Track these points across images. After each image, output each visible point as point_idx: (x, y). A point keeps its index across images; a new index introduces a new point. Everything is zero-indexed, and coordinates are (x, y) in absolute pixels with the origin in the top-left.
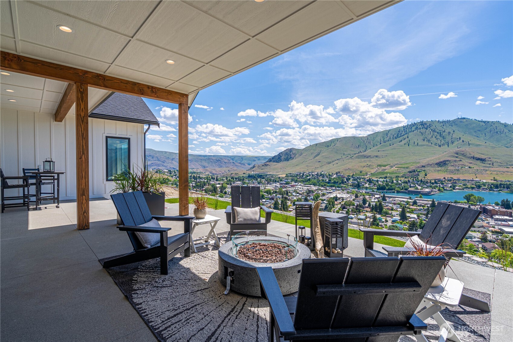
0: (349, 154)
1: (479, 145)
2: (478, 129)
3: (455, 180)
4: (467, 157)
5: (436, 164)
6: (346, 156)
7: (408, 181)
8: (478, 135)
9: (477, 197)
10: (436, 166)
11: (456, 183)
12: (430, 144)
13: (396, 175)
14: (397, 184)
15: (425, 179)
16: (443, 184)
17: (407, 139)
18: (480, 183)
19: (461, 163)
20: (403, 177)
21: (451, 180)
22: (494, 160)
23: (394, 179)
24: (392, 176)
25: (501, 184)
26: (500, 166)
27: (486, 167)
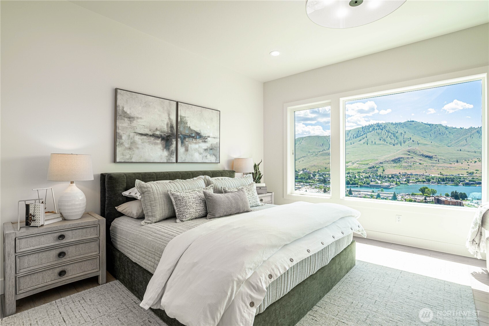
0: (314, 152)
1: (427, 144)
2: (424, 131)
3: (408, 174)
4: (418, 155)
5: (392, 161)
6: (311, 154)
7: (369, 176)
8: (425, 136)
9: (430, 190)
10: (392, 163)
11: (409, 177)
12: (386, 143)
13: (358, 171)
14: (360, 179)
15: (383, 174)
16: (399, 178)
17: (366, 138)
18: (429, 177)
19: (413, 160)
20: (364, 173)
21: (405, 175)
22: (440, 157)
23: (356, 175)
24: (355, 172)
25: (446, 178)
26: (445, 162)
27: (433, 163)
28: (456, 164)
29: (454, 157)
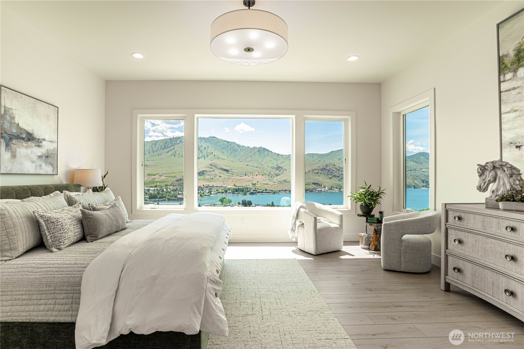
1: (224, 159)
2: (223, 147)
3: (211, 186)
4: (218, 168)
7: (177, 189)
8: (223, 152)
9: (227, 199)
11: (211, 189)
13: (165, 184)
14: (167, 192)
16: (203, 190)
17: (173, 150)
18: (226, 188)
19: (214, 173)
20: (172, 185)
21: (208, 187)
22: (234, 171)
23: (164, 188)
24: (162, 185)
25: (238, 189)
26: (237, 175)
27: (229, 176)
28: (245, 176)
29: (243, 171)
